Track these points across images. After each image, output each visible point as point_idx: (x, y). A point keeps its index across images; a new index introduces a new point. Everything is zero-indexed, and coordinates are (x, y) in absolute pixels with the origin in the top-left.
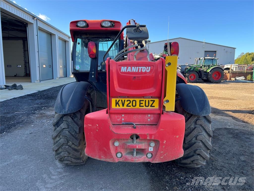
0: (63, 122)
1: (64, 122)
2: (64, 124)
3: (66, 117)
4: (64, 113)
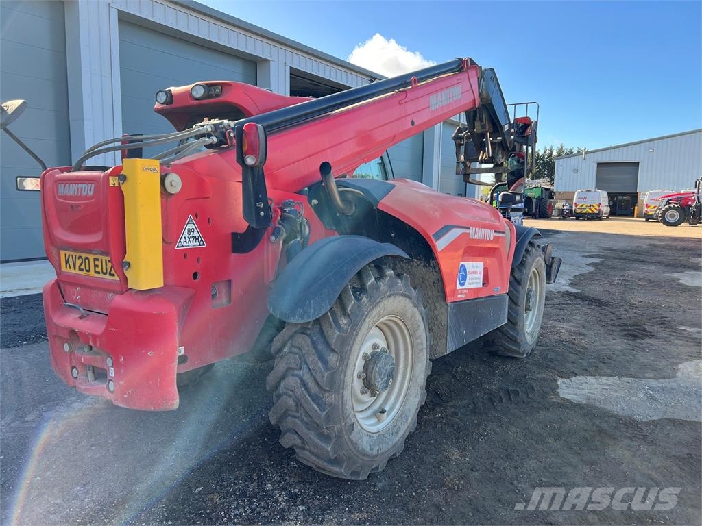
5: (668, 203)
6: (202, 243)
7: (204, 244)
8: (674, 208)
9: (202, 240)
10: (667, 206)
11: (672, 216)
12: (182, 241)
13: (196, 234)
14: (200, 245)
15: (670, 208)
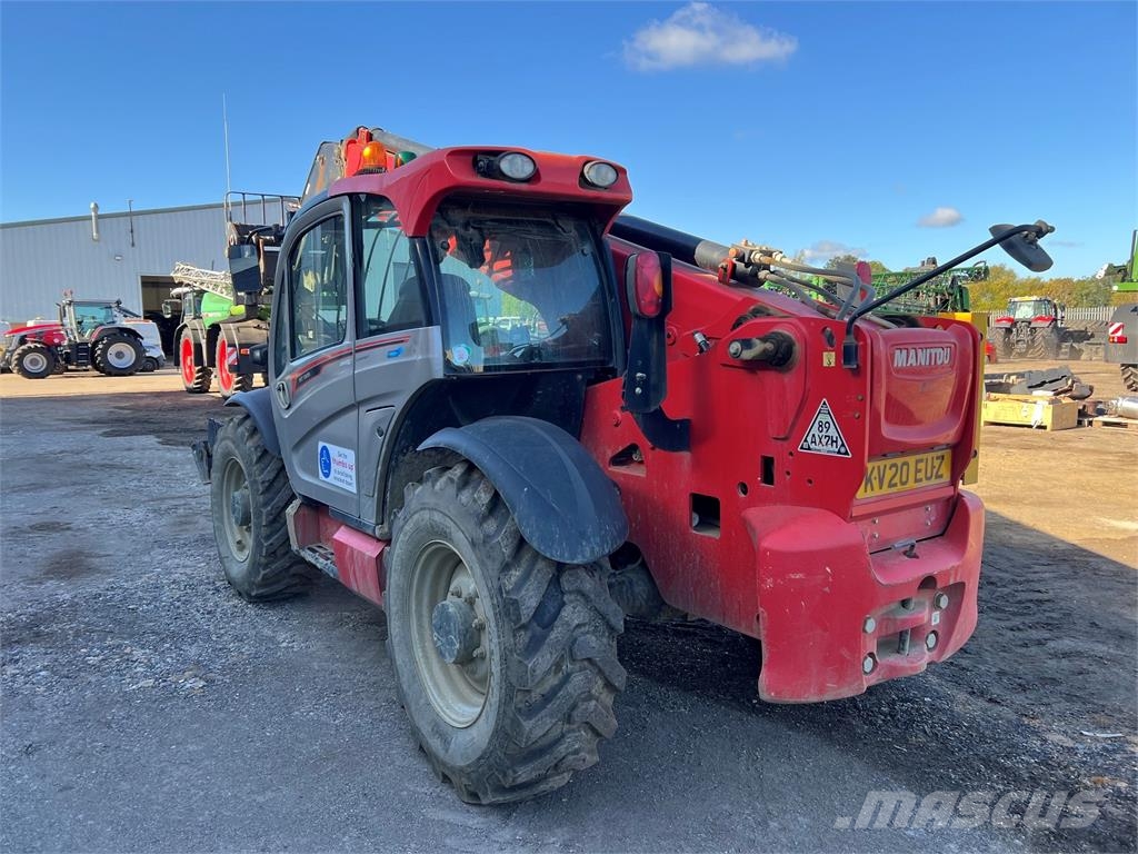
0: (562, 598)
1: (565, 599)
2: (574, 608)
3: (571, 575)
4: (588, 554)
5: (23, 341)
6: (843, 450)
7: (846, 453)
8: (36, 350)
9: (843, 445)
10: (23, 347)
11: (34, 362)
12: (809, 439)
13: (832, 432)
14: (839, 452)
15: (30, 350)
